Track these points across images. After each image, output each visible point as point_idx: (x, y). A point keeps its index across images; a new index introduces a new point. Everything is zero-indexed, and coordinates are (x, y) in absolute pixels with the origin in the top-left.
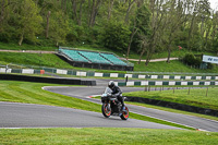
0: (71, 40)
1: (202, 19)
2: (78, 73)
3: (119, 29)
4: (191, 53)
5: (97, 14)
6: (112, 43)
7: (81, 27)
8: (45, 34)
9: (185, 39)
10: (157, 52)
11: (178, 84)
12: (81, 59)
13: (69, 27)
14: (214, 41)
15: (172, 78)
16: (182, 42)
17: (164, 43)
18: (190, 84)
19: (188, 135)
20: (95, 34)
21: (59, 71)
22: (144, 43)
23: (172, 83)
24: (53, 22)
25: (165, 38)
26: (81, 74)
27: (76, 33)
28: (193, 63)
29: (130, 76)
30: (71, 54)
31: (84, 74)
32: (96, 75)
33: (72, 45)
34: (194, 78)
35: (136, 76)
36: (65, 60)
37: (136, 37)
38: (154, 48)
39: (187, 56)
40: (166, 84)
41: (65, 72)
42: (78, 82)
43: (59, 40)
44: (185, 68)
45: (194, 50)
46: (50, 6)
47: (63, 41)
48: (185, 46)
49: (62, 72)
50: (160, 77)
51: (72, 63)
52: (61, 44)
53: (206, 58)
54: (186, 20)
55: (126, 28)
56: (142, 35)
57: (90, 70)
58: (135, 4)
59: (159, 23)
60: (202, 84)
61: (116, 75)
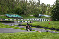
1: (38, 6)
2: (10, 20)
3: (19, 9)
4: (36, 14)
5: (14, 6)
7: (11, 9)
8: (2, 11)
9: (34, 11)
10: (28, 14)
11: (33, 21)
13: (8, 9)
14: (41, 11)
15: (32, 20)
16: (34, 12)
17: (30, 12)
18: (36, 21)
19: (36, 33)
20: (14, 11)
22: (25, 12)
24: (4, 8)
25: (30, 11)
26: (11, 20)
27: (9, 11)
29: (22, 20)
30: (8, 15)
31: (12, 20)
32: (15, 20)
33: (9, 13)
34: (37, 20)
35: (24, 20)
36: (7, 17)
37: (23, 11)
38: (28, 13)
39: (35, 15)
41: (7, 20)
42: (10, 22)
43: (5, 12)
44: (35, 17)
45: (37, 13)
46: (3, 5)
47: (6, 13)
48: (35, 12)
49: (6, 20)
50: (29, 20)
51: (9, 17)
53: (39, 15)
54: (35, 7)
55: (21, 9)
56: (25, 10)
57: (13, 19)
58: (23, 3)
59: (28, 7)
60: (39, 21)
61: (19, 20)
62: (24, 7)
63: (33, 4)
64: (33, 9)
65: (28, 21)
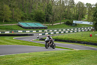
0: (23, 19)
1: (72, 7)
2: (27, 32)
3: (41, 13)
4: (69, 20)
5: (32, 8)
6: (38, 19)
7: (26, 14)
8: (13, 17)
9: (66, 15)
10: (56, 21)
11: (65, 32)
12: (27, 26)
13: (22, 14)
14: (77, 15)
15: (62, 30)
16: (65, 16)
17: (58, 17)
18: (69, 32)
20: (32, 16)
21: (19, 31)
22: (51, 18)
23: (62, 32)
24: (15, 13)
25: (58, 15)
26: (28, 32)
27: (24, 16)
28: (69, 24)
29: (46, 31)
30: (23, 24)
31: (29, 31)
32: (34, 31)
33: (23, 21)
34: (70, 30)
35: (48, 31)
36: (21, 27)
37: (47, 16)
39: (67, 22)
40: (60, 33)
41: (22, 31)
42: (27, 35)
43: (18, 19)
44: (67, 26)
45: (70, 19)
46: (14, 7)
47: (20, 20)
50: (58, 30)
51: (24, 28)
52: (19, 21)
53: (74, 22)
54: (66, 8)
55: (43, 12)
56: (50, 15)
57: (31, 30)
58: (46, 3)
59: (56, 10)
60: (73, 32)
61: (41, 31)
62: (49, 9)
63: (63, 3)
64: (63, 13)
65: (55, 33)
